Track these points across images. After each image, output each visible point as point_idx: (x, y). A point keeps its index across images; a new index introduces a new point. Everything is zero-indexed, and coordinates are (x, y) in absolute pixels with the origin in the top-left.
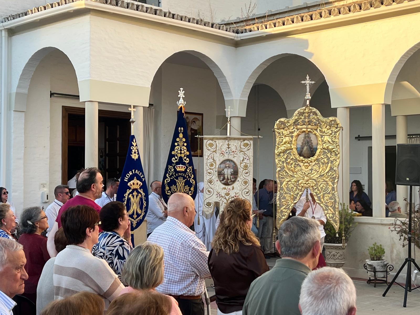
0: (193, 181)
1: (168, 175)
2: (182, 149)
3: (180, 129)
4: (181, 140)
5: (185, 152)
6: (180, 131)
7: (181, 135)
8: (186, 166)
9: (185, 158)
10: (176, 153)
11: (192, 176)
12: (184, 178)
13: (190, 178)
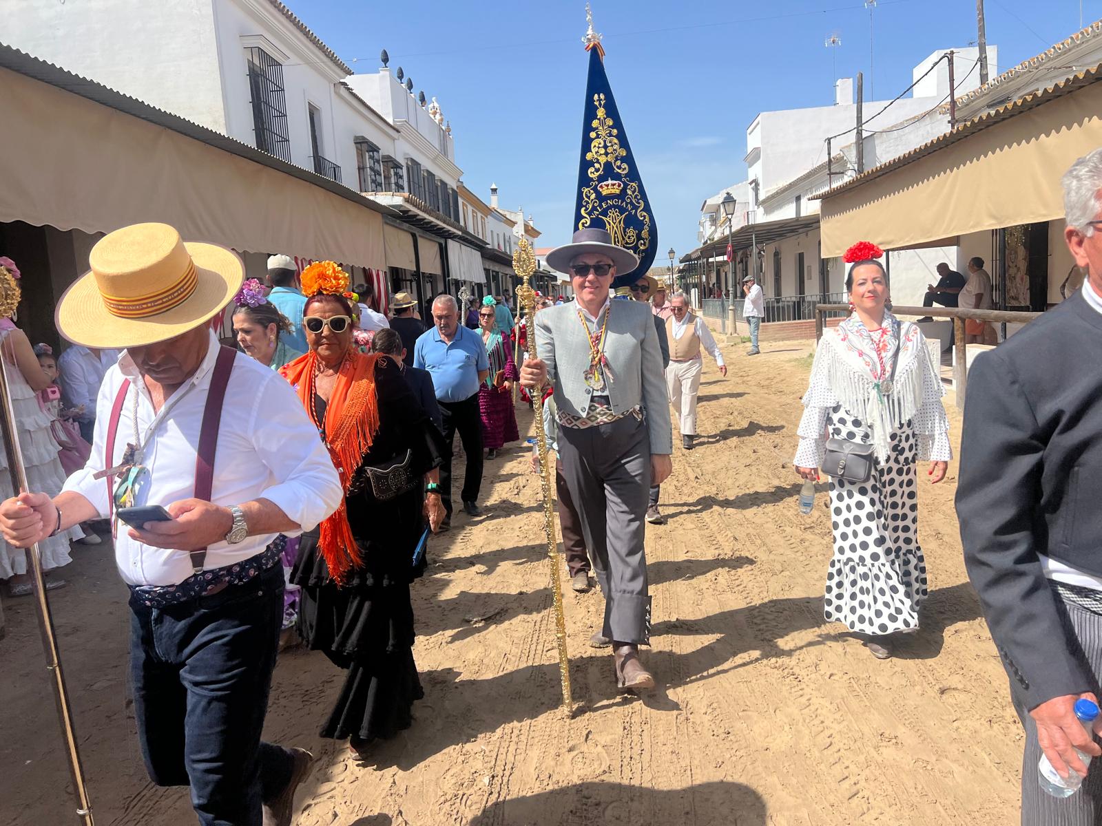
0: (644, 216)
1: (585, 210)
2: (609, 145)
3: (596, 97)
4: (602, 123)
5: (616, 150)
6: (597, 103)
7: (601, 113)
8: (624, 182)
9: (618, 163)
10: (596, 156)
11: (639, 203)
12: (622, 211)
13: (636, 208)
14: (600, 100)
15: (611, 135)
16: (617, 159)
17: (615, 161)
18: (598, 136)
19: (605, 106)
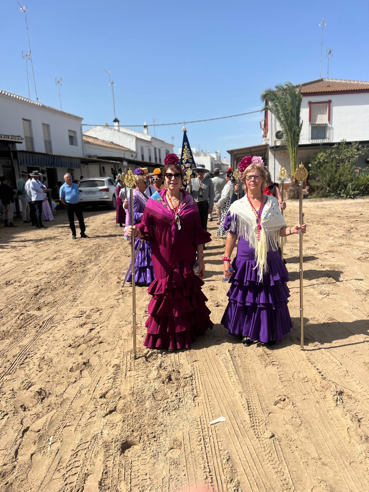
14: (186, 144)
15: (188, 152)
16: (189, 158)
18: (185, 153)
19: (187, 146)
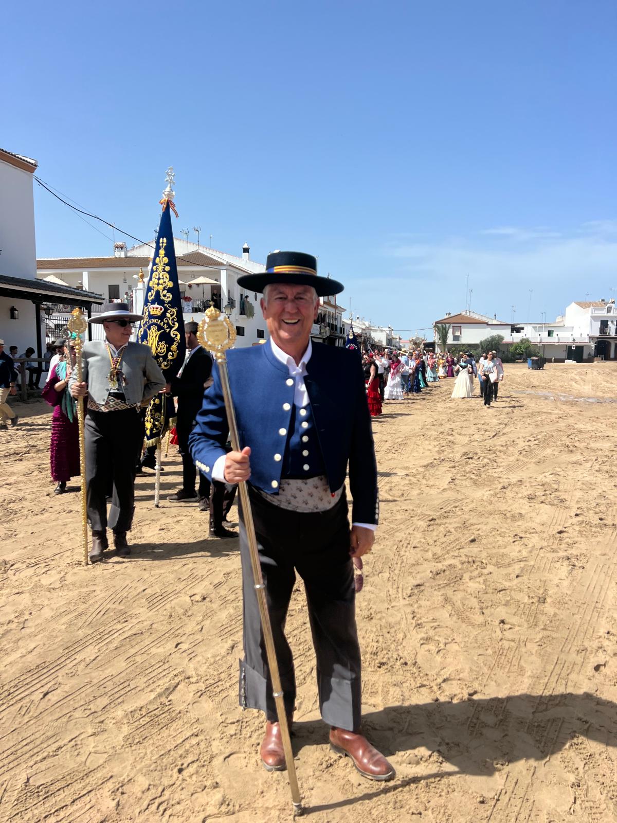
0: (176, 335)
2: (161, 277)
3: (161, 239)
4: (161, 261)
5: (165, 282)
6: (161, 245)
7: (162, 252)
8: (166, 307)
9: (165, 292)
10: (153, 285)
11: (174, 324)
12: (160, 328)
13: (171, 327)
14: (163, 243)
15: (164, 271)
16: (164, 289)
17: (163, 290)
18: (157, 270)
19: (165, 249)
